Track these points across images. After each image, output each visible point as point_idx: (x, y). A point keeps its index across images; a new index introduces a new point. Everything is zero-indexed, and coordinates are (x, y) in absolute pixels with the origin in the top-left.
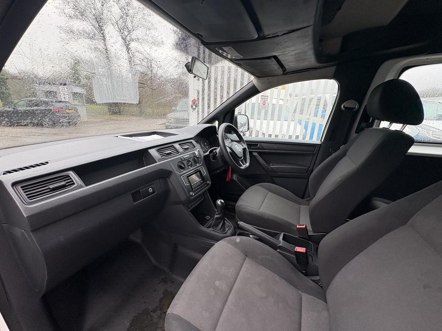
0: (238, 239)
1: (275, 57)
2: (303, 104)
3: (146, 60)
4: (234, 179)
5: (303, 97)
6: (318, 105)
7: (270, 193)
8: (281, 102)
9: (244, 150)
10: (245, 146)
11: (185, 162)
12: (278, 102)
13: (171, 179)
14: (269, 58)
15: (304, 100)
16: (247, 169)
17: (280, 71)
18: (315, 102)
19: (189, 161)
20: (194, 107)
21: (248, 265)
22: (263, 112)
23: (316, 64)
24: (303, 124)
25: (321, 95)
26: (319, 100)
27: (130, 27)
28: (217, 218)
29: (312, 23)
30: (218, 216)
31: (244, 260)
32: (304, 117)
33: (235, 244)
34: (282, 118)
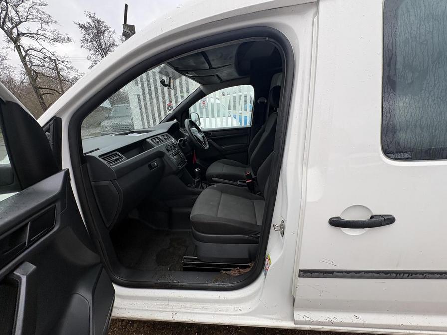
0: (215, 186)
1: (217, 75)
2: (235, 101)
3: (48, 60)
4: (197, 162)
5: (235, 95)
6: (246, 101)
7: (226, 165)
8: (218, 101)
9: (203, 137)
10: (203, 135)
11: (169, 147)
12: (215, 101)
13: (165, 157)
14: (213, 76)
15: (235, 97)
16: (208, 149)
17: (219, 81)
18: (243, 99)
19: (171, 147)
20: (170, 108)
21: (224, 196)
22: (204, 110)
23: (239, 77)
24: (238, 117)
25: (247, 93)
26: (246, 96)
27: (16, 19)
28: (197, 182)
29: (234, 62)
30: (197, 180)
31: (221, 195)
32: (238, 112)
33: (215, 189)
34: (221, 115)
